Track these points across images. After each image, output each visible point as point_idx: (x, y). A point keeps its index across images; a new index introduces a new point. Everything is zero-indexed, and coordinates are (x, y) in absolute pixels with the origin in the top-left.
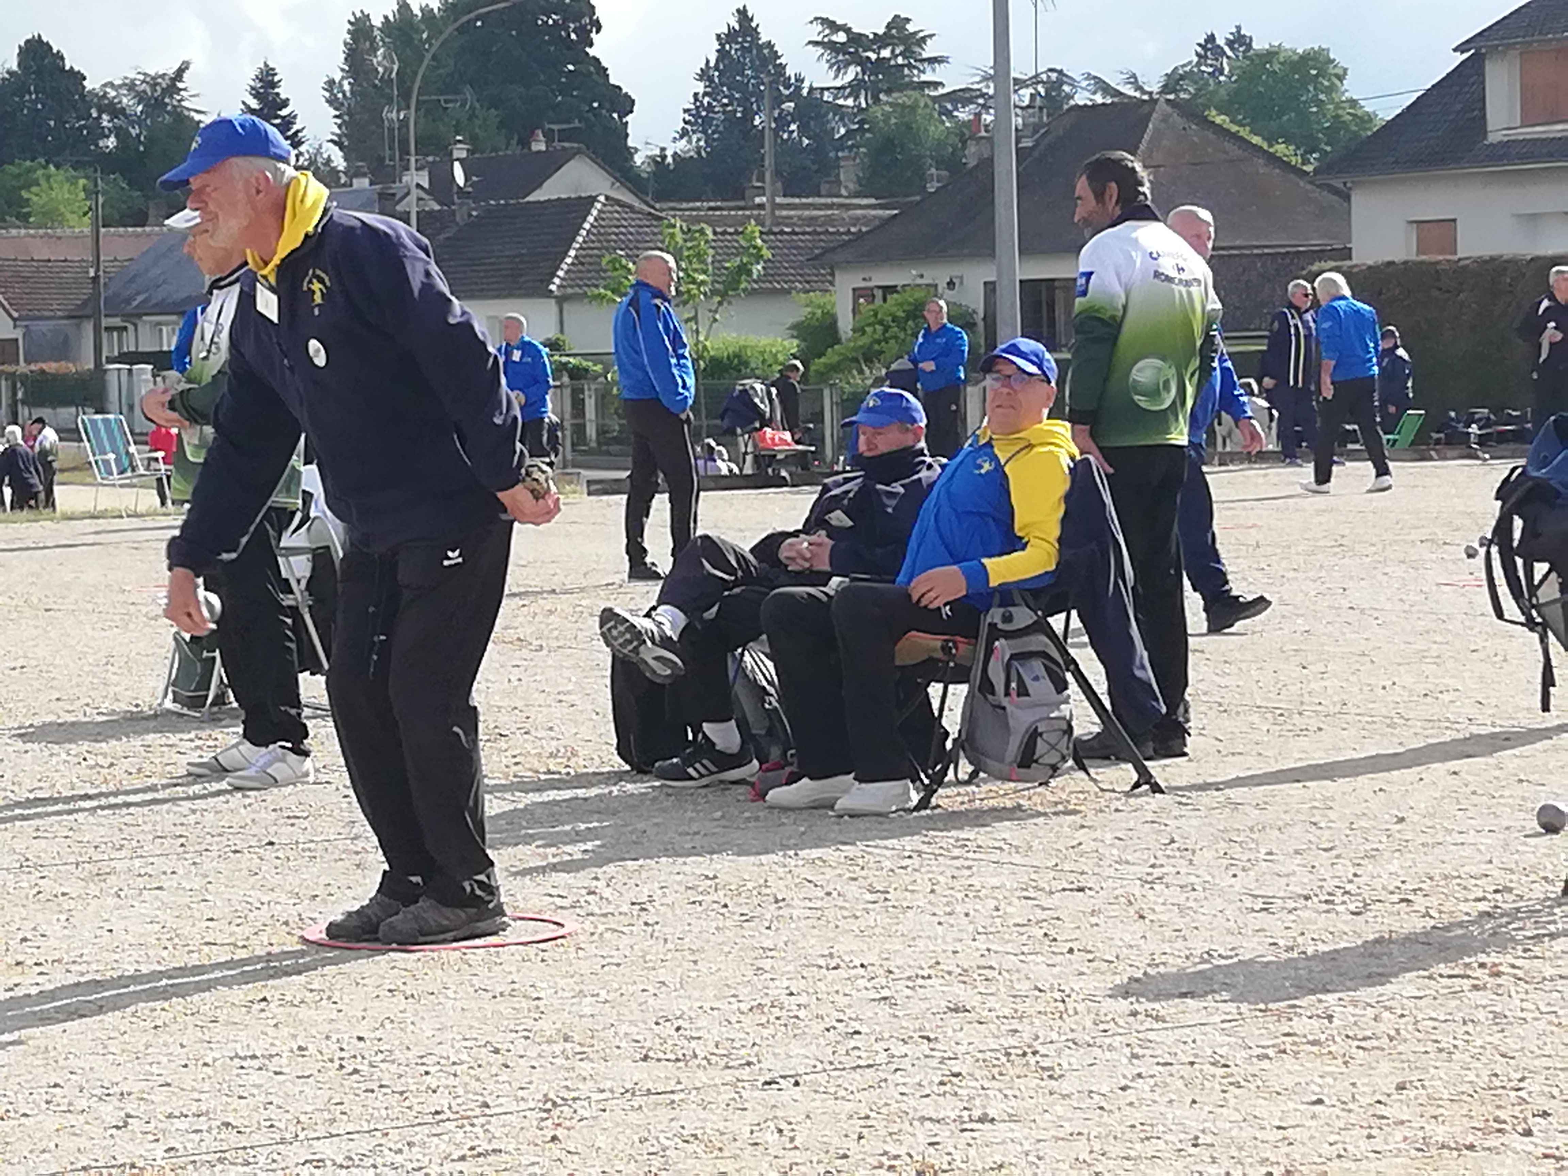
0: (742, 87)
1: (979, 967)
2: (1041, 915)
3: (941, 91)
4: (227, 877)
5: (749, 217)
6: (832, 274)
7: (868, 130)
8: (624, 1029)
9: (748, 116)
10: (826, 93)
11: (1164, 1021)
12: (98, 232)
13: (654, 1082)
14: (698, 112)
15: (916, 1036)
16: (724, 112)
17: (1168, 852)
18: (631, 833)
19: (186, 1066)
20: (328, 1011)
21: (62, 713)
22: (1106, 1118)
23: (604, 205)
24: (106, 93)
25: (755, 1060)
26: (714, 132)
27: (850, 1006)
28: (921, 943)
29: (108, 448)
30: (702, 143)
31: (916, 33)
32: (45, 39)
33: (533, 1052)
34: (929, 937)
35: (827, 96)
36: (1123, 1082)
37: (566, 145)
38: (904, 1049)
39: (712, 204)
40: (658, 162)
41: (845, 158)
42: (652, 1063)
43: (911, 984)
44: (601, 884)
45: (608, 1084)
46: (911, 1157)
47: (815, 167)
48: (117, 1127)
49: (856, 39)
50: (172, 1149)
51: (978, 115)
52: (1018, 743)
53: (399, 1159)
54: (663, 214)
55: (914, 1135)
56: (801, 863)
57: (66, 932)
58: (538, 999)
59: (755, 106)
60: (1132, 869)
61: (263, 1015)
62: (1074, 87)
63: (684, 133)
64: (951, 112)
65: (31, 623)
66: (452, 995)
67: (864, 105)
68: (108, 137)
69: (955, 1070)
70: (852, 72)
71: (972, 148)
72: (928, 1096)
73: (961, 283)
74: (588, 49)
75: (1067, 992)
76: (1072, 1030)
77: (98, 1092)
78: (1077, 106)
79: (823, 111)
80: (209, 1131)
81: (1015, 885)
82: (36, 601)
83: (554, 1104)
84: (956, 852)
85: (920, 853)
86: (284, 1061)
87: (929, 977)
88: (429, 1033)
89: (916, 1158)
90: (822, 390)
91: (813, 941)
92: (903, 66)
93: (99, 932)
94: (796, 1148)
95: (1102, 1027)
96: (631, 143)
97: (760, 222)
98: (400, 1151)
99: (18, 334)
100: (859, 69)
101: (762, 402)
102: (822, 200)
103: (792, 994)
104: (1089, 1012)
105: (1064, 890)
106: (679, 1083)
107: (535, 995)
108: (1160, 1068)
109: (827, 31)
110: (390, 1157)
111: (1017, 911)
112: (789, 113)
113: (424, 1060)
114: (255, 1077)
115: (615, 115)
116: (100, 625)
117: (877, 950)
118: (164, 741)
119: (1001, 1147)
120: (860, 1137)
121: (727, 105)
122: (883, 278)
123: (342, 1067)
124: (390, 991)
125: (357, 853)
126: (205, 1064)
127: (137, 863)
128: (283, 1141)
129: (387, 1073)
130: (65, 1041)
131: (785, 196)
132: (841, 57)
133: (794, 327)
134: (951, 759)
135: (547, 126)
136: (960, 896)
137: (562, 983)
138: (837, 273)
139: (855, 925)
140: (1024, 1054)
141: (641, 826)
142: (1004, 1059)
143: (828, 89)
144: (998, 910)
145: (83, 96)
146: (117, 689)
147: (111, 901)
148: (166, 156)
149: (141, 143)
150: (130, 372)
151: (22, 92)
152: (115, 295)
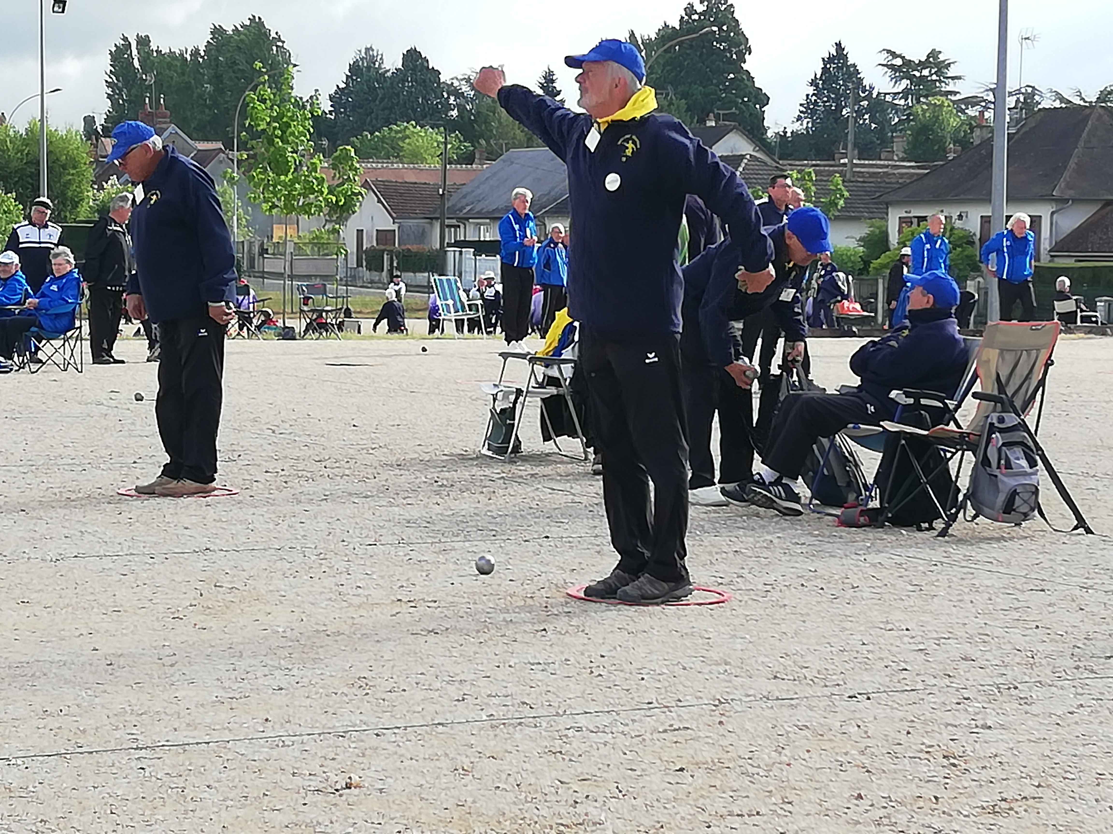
0: (836, 92)
1: (980, 634)
2: (1017, 604)
3: (958, 97)
4: (520, 556)
5: (837, 172)
6: (887, 208)
7: (912, 120)
8: (761, 659)
9: (840, 108)
10: (887, 96)
11: (1096, 673)
12: (446, 167)
13: (780, 692)
14: (809, 106)
15: (941, 674)
16: (824, 106)
17: (1096, 570)
18: (763, 542)
19: (498, 667)
20: (582, 639)
21: (422, 454)
22: (1060, 730)
23: (749, 161)
24: (452, 83)
25: (842, 683)
26: (817, 119)
27: (900, 653)
28: (943, 618)
29: (449, 296)
30: (810, 125)
31: (944, 61)
32: (418, 50)
33: (706, 670)
34: (948, 614)
35: (889, 98)
36: (1071, 710)
37: (727, 123)
38: (934, 681)
39: (814, 162)
40: (783, 137)
41: (897, 137)
42: (777, 680)
43: (937, 642)
44: (746, 571)
45: (751, 692)
46: (940, 746)
47: (879, 142)
48: (458, 700)
49: (907, 63)
50: (492, 715)
51: (982, 113)
52: (1003, 499)
53: (626, 729)
54: (784, 168)
55: (940, 733)
56: (867, 565)
57: (426, 583)
58: (709, 638)
59: (843, 103)
60: (1075, 579)
61: (543, 638)
62: (1042, 97)
63: (799, 119)
64: (964, 110)
65: (403, 399)
66: (656, 633)
67: (910, 104)
68: (453, 110)
69: (966, 696)
70: (905, 83)
71: (977, 132)
72: (950, 710)
73: (967, 217)
74: (742, 65)
75: (1035, 652)
76: (1039, 676)
77: (448, 679)
78: (1044, 108)
79: (885, 108)
80: (513, 705)
81: (1001, 586)
82: (405, 386)
83: (720, 702)
84: (964, 564)
85: (942, 563)
86: (557, 666)
87: (949, 638)
88: (644, 655)
89: (943, 747)
90: (877, 280)
91: (876, 613)
92: (936, 80)
93: (446, 584)
94: (869, 737)
95: (1057, 675)
96: (766, 124)
97: (843, 174)
98: (627, 725)
99: (395, 227)
100: (908, 82)
101: (843, 284)
102: (882, 162)
103: (864, 644)
104: (1049, 665)
105: (1032, 590)
106: (796, 693)
107: (707, 636)
108: (1094, 702)
109: (891, 58)
110: (621, 728)
111: (1002, 601)
112: (864, 108)
113: (641, 671)
114: (540, 676)
115: (758, 106)
116: (442, 403)
117: (915, 621)
118: (482, 473)
119: (995, 744)
120: (908, 733)
121: (826, 102)
122: (917, 212)
123: (592, 672)
124: (619, 629)
125: (598, 545)
126: (510, 666)
127: (467, 544)
128: (558, 714)
129: (618, 678)
130: (426, 648)
131: (859, 159)
132: (897, 74)
133: (861, 239)
134: (963, 506)
135: (716, 111)
136: (966, 590)
137: (722, 630)
138: (890, 209)
139: (901, 604)
140: (1009, 688)
141: (769, 537)
142: (996, 691)
143: (889, 94)
144: (990, 600)
145: (439, 83)
146: (454, 441)
147: (452, 566)
148: (487, 122)
149: (472, 114)
150: (461, 253)
151: (404, 81)
152: (453, 206)
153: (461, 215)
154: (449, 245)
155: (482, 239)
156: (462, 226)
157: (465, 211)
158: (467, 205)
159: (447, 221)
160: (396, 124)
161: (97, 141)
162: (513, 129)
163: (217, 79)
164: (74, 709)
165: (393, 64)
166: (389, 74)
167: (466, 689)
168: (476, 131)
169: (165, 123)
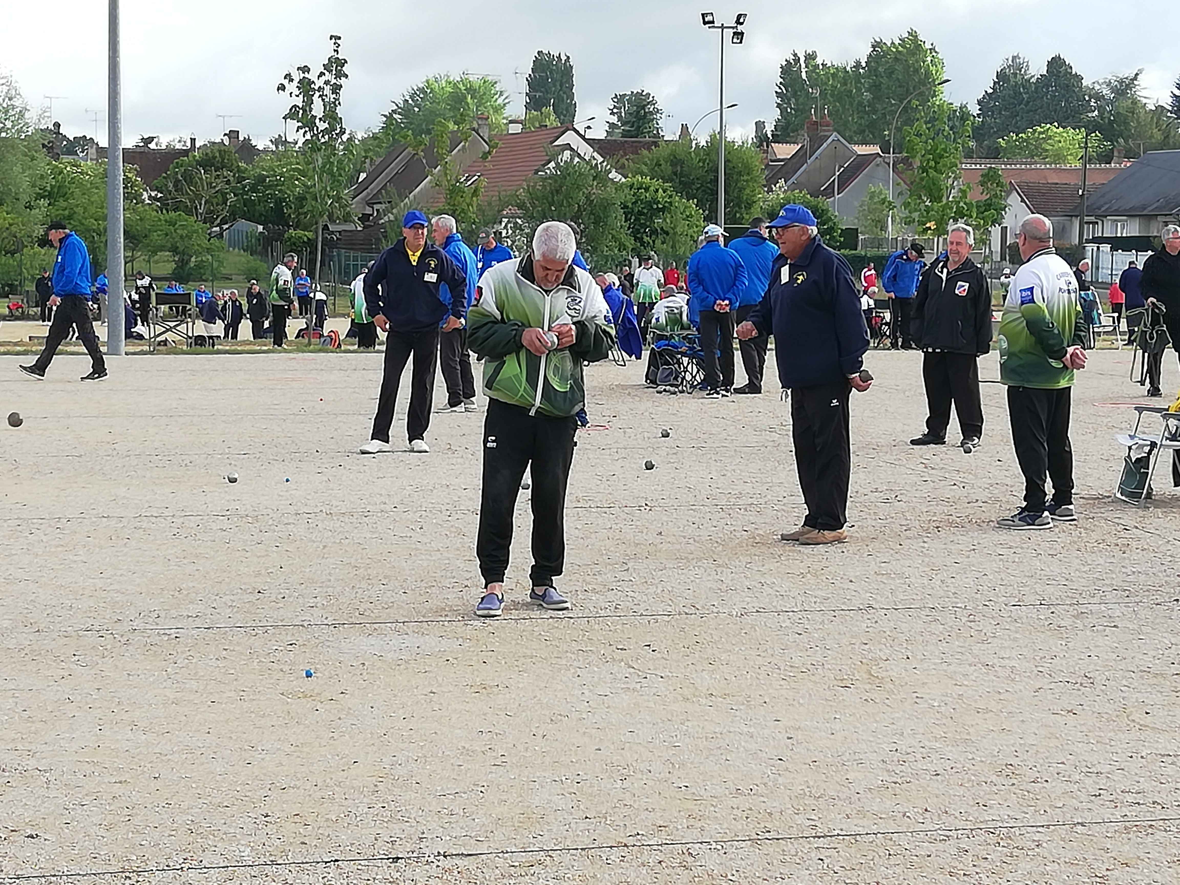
12: (1086, 166)
24: (1094, 87)
32: (1062, 57)
68: (1093, 111)
145: (1081, 88)
148: (1126, 123)
149: (1112, 114)
150: (1098, 248)
151: (1048, 86)
152: (1092, 204)
153: (1099, 212)
154: (1088, 241)
155: (1119, 235)
156: (1100, 223)
157: (1103, 209)
158: (1106, 203)
159: (1086, 219)
160: (1040, 126)
161: (768, 147)
162: (1150, 129)
163: (875, 88)
164: (762, 789)
165: (1038, 70)
166: (1033, 80)
167: (1103, 782)
168: (1116, 130)
169: (828, 131)
